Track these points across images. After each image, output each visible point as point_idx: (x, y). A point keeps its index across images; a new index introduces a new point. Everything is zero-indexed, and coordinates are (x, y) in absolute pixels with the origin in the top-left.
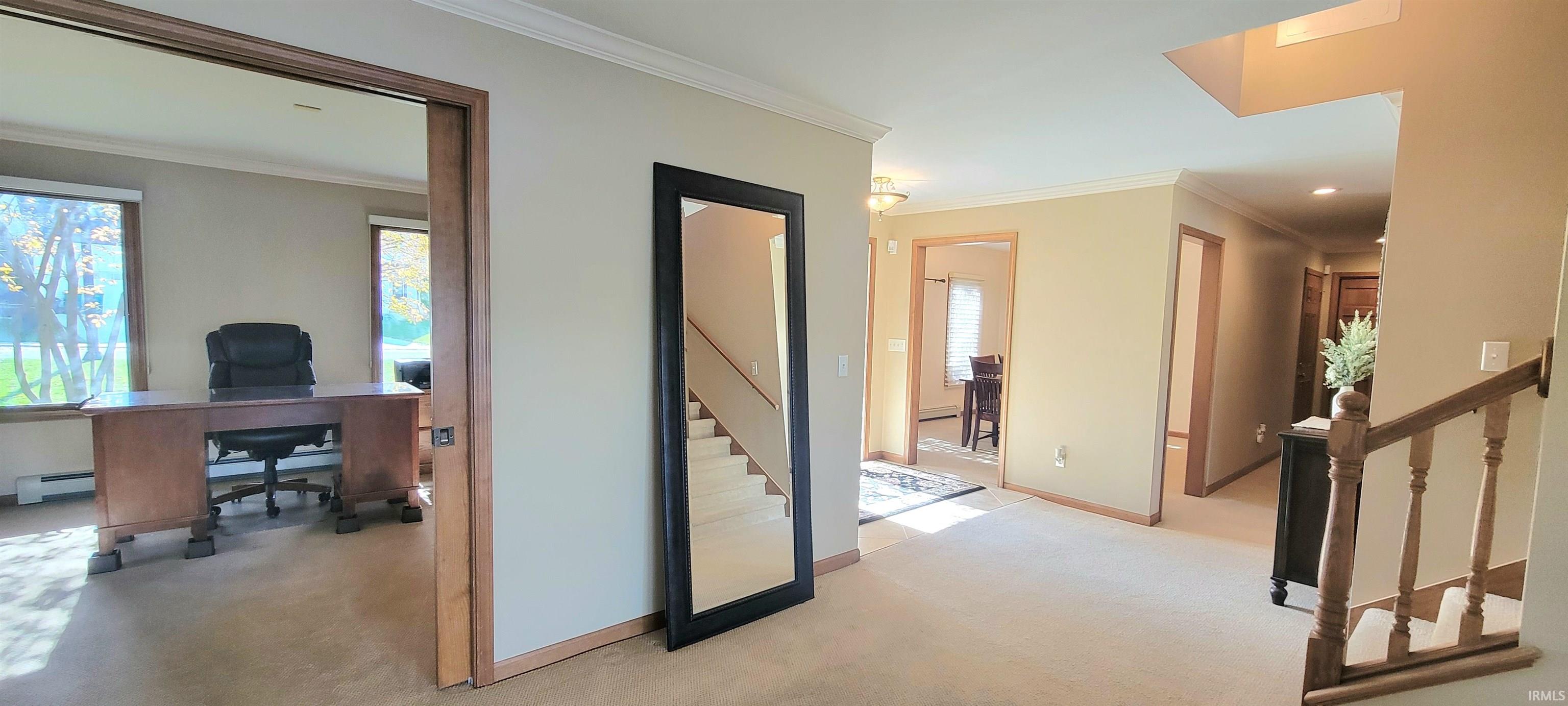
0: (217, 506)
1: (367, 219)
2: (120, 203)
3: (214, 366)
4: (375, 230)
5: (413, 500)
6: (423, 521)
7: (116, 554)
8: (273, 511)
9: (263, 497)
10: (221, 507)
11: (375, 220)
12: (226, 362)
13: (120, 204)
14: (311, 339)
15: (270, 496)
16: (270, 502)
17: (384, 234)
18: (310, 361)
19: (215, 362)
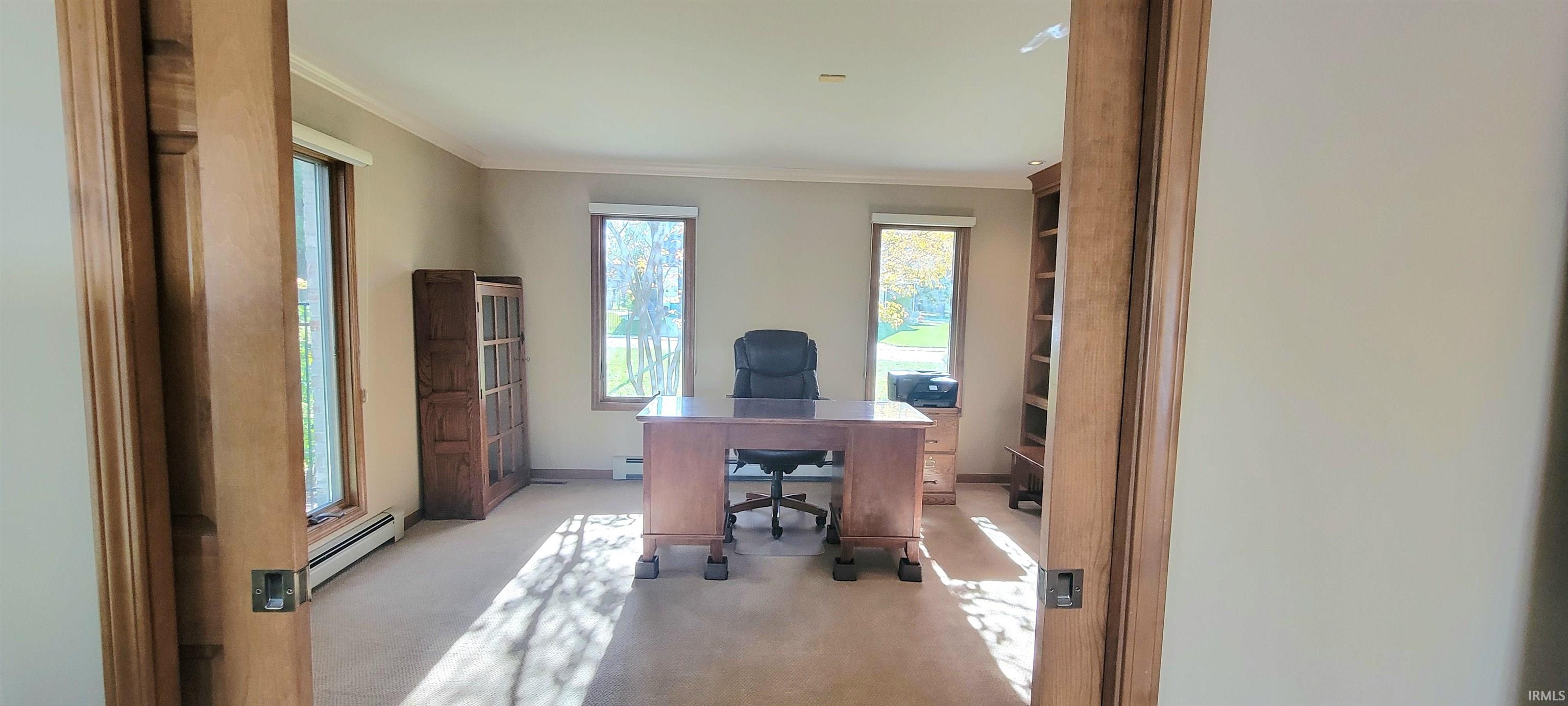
0: (733, 514)
1: (870, 218)
2: (683, 220)
3: (739, 372)
4: (877, 229)
5: (912, 553)
6: (922, 582)
7: (654, 560)
8: (777, 531)
9: (770, 509)
10: (736, 516)
11: (877, 218)
12: (747, 369)
13: (684, 222)
14: (817, 347)
15: (775, 512)
16: (775, 520)
17: (884, 233)
18: (814, 371)
19: (739, 368)
